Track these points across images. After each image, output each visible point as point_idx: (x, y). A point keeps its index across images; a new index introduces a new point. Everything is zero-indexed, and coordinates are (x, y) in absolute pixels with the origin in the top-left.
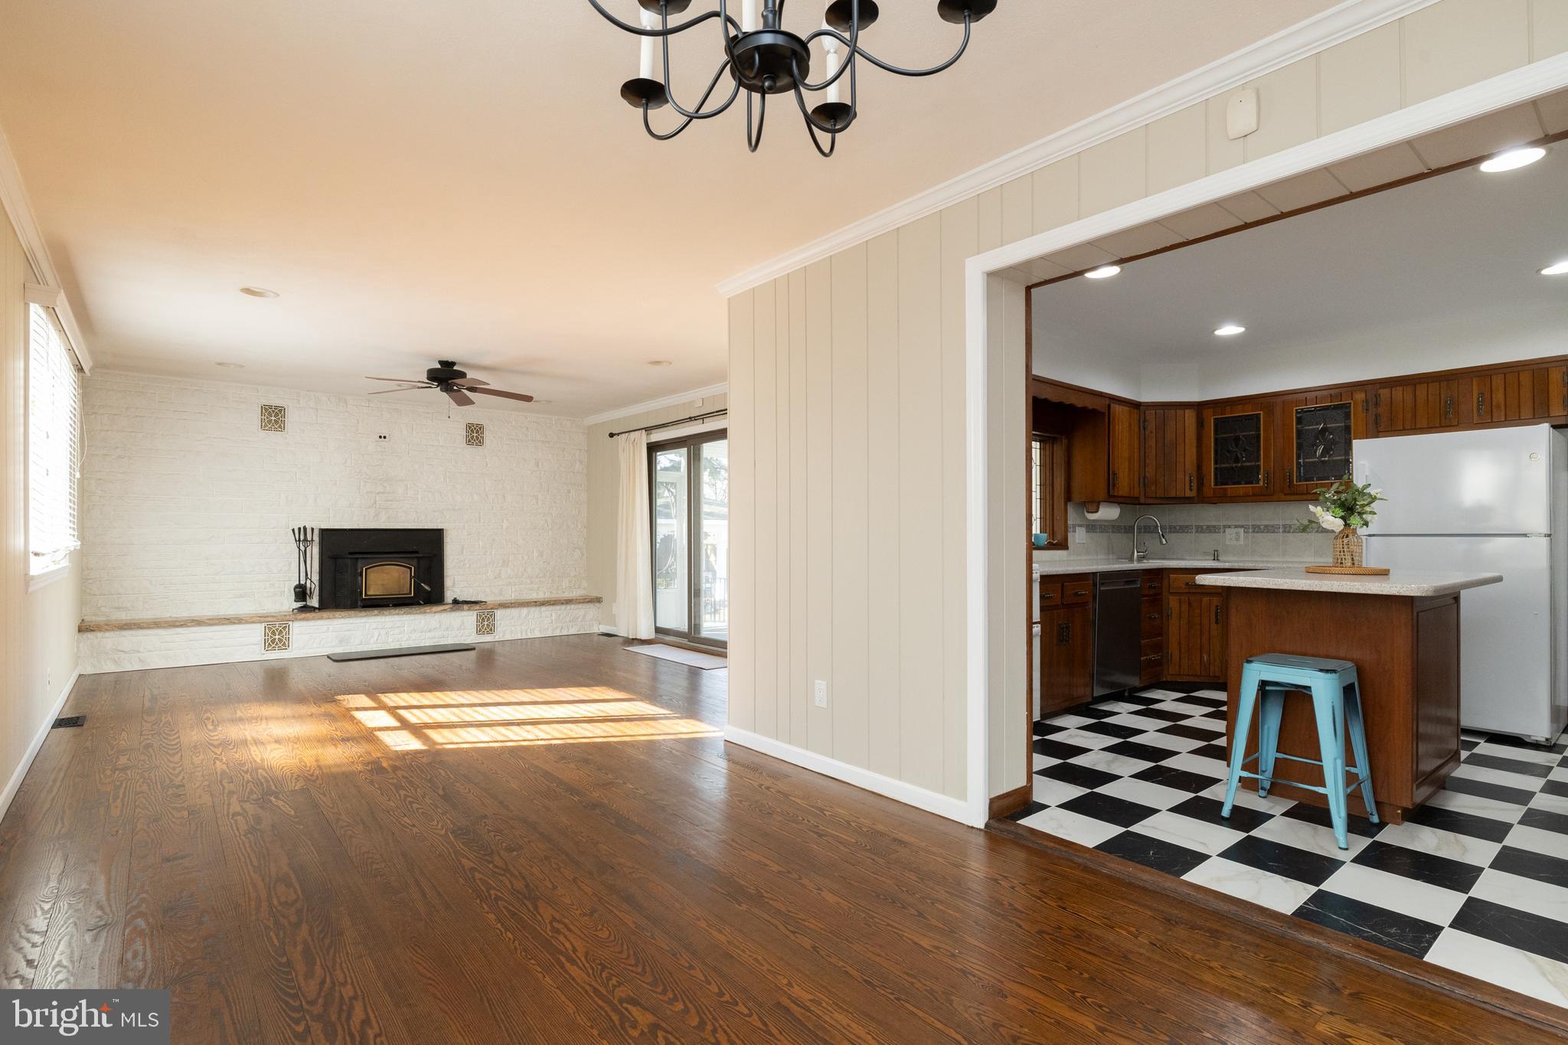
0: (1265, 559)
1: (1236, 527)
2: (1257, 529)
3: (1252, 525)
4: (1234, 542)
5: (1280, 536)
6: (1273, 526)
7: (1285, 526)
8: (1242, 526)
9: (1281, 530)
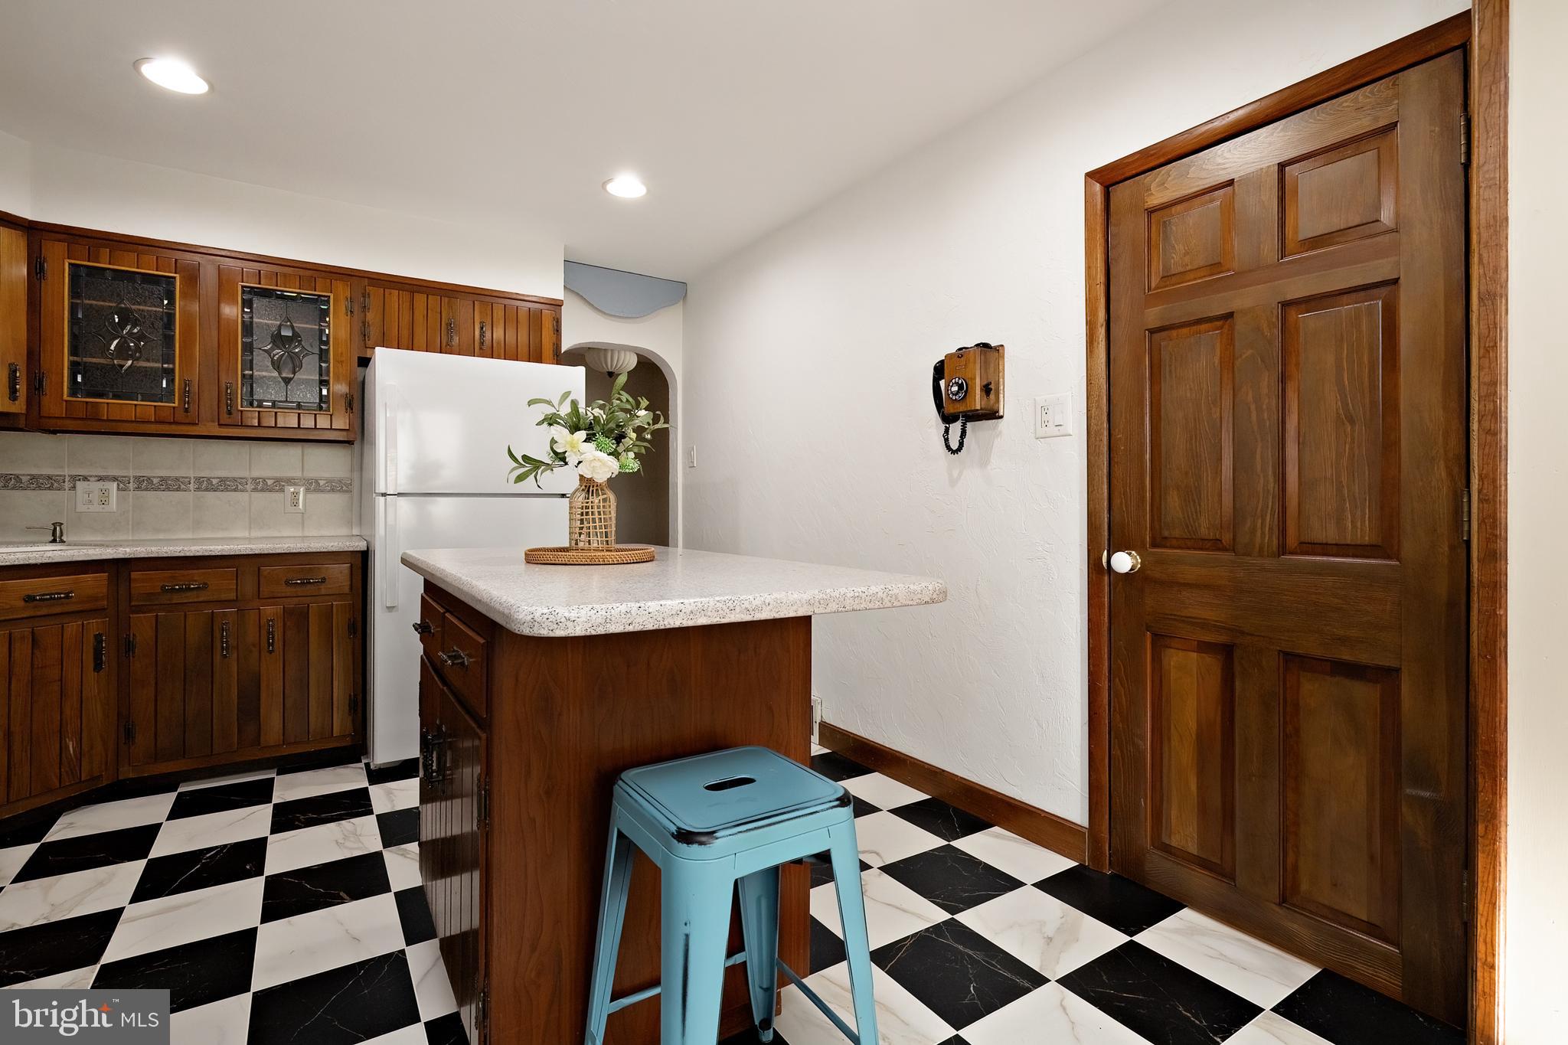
0: (161, 536)
1: (101, 479)
2: (144, 484)
3: (135, 477)
4: (96, 507)
5: (189, 497)
6: (177, 479)
7: (198, 480)
8: (115, 479)
9: (192, 486)
